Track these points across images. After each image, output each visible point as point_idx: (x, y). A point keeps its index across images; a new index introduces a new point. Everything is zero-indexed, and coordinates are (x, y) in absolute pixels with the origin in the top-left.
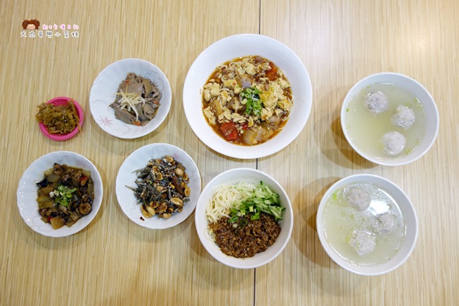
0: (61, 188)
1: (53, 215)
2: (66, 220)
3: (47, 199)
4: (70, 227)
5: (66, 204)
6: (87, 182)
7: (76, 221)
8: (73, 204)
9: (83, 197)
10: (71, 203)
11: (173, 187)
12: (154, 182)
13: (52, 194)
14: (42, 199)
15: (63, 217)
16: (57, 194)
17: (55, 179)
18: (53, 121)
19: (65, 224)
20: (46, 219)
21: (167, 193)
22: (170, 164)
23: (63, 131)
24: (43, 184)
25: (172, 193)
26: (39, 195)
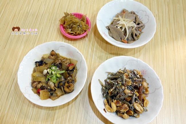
0: (54, 68)
1: (42, 88)
2: (52, 94)
3: (40, 75)
4: (54, 100)
5: (55, 81)
6: (74, 68)
7: (59, 96)
8: (60, 82)
9: (69, 78)
10: (58, 81)
11: (138, 95)
12: (123, 84)
13: (45, 72)
14: (37, 74)
15: (49, 92)
16: (50, 72)
17: (50, 61)
18: (72, 24)
19: (50, 98)
20: (36, 91)
21: (131, 97)
22: (138, 76)
23: (75, 33)
24: (40, 63)
25: (136, 99)
26: (34, 71)
